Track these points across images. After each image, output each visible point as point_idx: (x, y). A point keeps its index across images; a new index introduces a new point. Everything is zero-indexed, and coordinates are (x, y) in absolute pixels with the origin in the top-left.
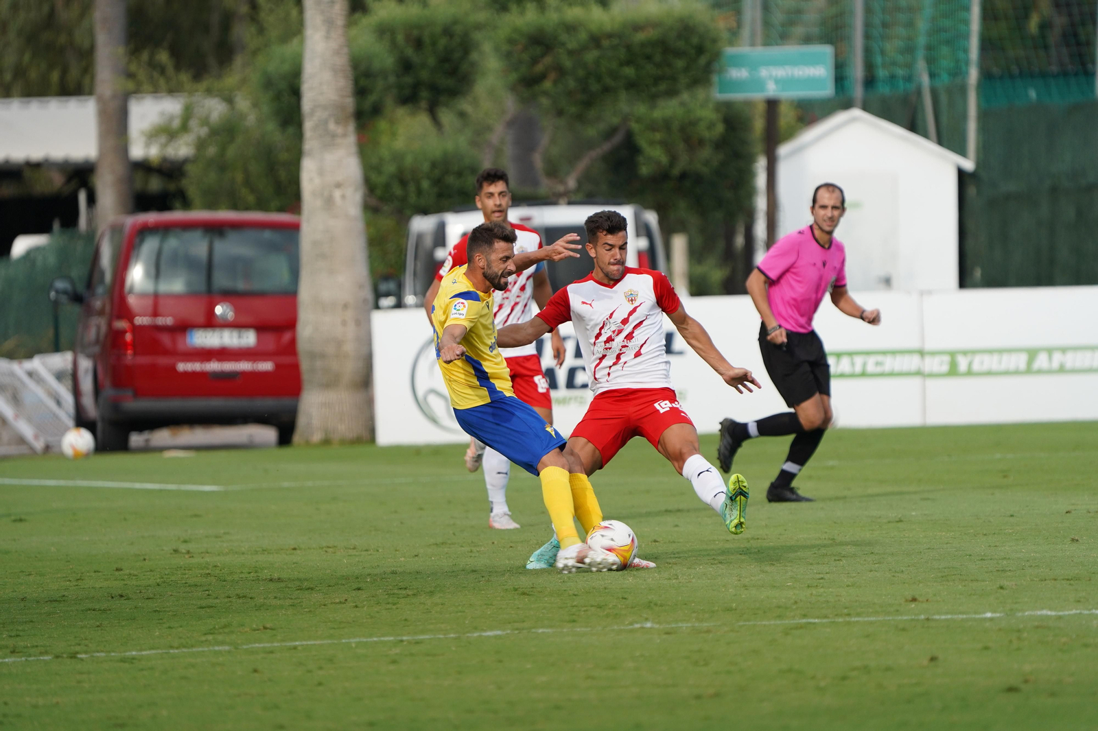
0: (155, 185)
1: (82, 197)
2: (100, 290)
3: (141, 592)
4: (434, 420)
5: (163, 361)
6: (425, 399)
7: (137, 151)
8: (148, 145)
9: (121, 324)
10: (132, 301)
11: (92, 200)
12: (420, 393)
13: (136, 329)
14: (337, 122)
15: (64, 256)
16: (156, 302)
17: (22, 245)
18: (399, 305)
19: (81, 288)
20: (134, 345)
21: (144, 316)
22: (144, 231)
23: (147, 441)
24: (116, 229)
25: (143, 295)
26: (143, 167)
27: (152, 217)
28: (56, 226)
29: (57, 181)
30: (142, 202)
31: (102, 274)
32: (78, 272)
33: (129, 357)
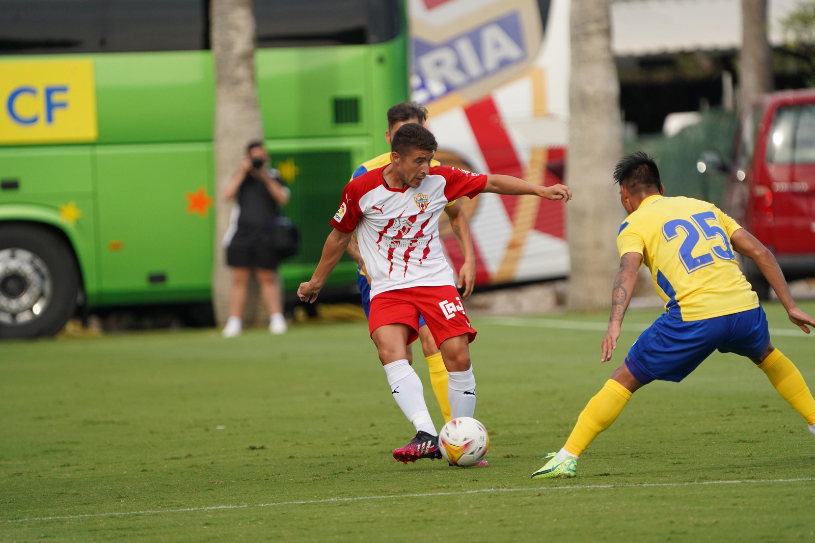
0: (791, 66)
1: (727, 81)
2: (743, 161)
3: (785, 426)
5: (799, 222)
7: (777, 36)
8: (785, 31)
9: (761, 191)
10: (773, 171)
11: (736, 81)
13: (776, 196)
15: (711, 131)
16: (794, 170)
17: (675, 123)
19: (727, 160)
20: (772, 208)
21: (780, 182)
22: (781, 108)
24: (757, 107)
25: (781, 166)
26: (782, 51)
27: (789, 95)
28: (706, 107)
29: (706, 65)
30: (780, 82)
31: (744, 146)
32: (724, 145)
33: (770, 220)
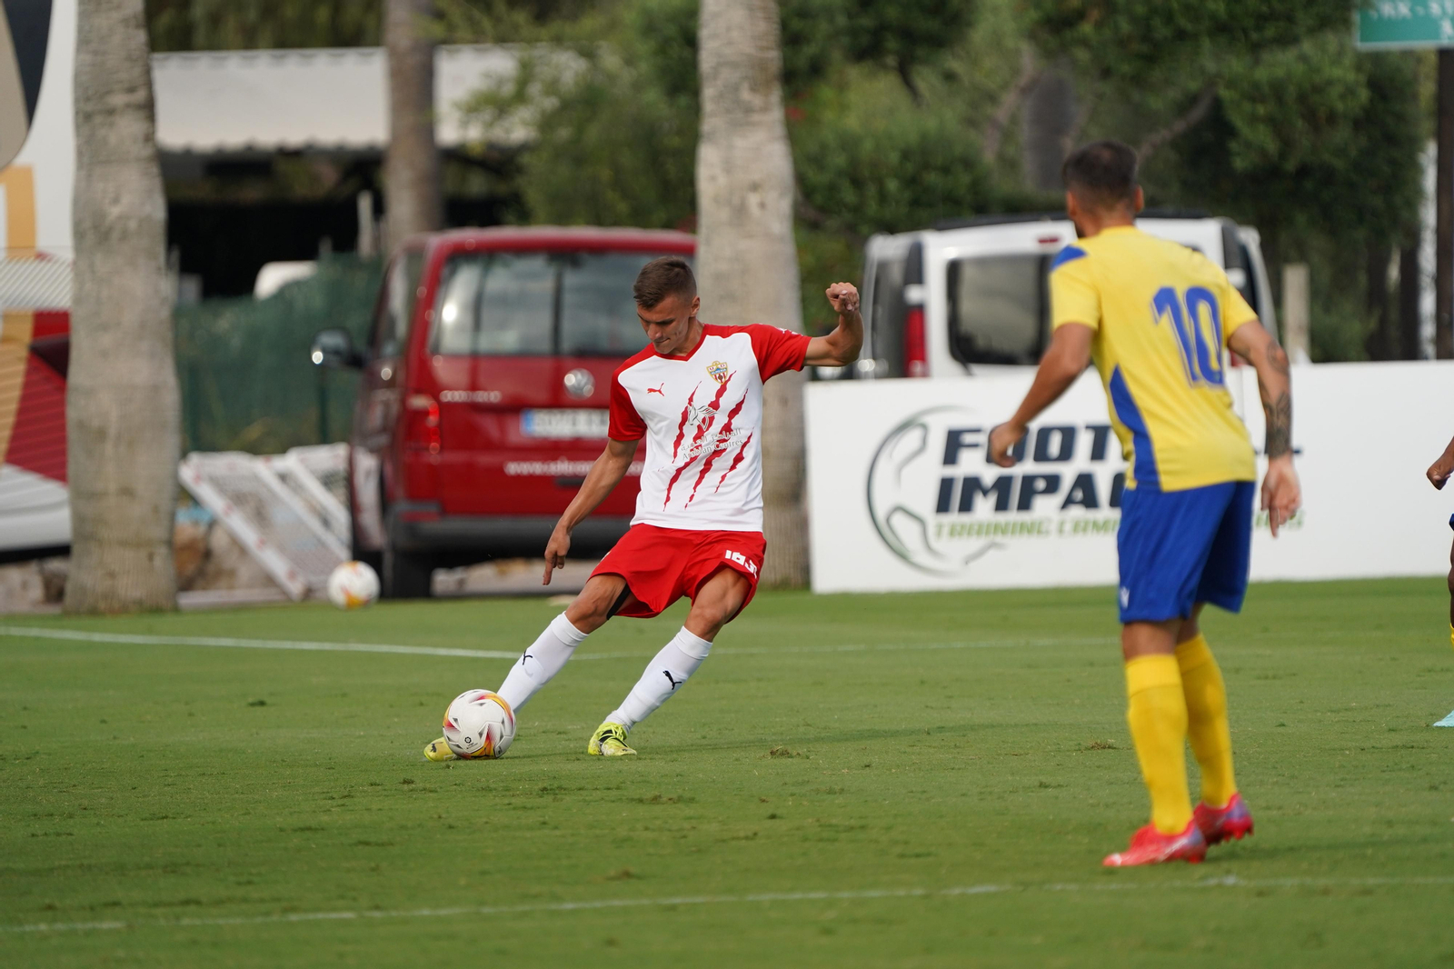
0: (477, 185)
1: (365, 204)
2: (389, 349)
3: (440, 817)
4: (902, 555)
5: (485, 459)
6: (888, 520)
7: (449, 133)
8: (464, 124)
9: (420, 402)
10: (441, 368)
11: (379, 209)
12: (881, 513)
13: (446, 409)
14: (753, 89)
15: (335, 292)
16: (478, 365)
17: (272, 278)
18: (850, 374)
19: (361, 346)
20: (438, 433)
21: (457, 389)
22: (458, 256)
23: (461, 582)
24: (415, 254)
25: (454, 357)
26: (457, 157)
27: (469, 235)
28: (325, 248)
29: (328, 177)
30: (457, 212)
31: (392, 323)
32: (358, 320)
33: (434, 455)
